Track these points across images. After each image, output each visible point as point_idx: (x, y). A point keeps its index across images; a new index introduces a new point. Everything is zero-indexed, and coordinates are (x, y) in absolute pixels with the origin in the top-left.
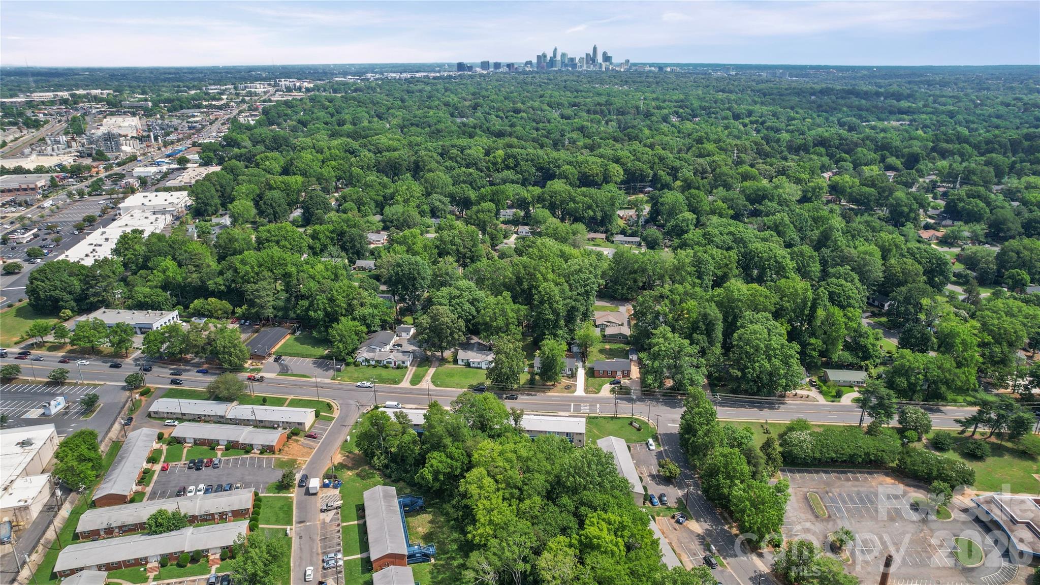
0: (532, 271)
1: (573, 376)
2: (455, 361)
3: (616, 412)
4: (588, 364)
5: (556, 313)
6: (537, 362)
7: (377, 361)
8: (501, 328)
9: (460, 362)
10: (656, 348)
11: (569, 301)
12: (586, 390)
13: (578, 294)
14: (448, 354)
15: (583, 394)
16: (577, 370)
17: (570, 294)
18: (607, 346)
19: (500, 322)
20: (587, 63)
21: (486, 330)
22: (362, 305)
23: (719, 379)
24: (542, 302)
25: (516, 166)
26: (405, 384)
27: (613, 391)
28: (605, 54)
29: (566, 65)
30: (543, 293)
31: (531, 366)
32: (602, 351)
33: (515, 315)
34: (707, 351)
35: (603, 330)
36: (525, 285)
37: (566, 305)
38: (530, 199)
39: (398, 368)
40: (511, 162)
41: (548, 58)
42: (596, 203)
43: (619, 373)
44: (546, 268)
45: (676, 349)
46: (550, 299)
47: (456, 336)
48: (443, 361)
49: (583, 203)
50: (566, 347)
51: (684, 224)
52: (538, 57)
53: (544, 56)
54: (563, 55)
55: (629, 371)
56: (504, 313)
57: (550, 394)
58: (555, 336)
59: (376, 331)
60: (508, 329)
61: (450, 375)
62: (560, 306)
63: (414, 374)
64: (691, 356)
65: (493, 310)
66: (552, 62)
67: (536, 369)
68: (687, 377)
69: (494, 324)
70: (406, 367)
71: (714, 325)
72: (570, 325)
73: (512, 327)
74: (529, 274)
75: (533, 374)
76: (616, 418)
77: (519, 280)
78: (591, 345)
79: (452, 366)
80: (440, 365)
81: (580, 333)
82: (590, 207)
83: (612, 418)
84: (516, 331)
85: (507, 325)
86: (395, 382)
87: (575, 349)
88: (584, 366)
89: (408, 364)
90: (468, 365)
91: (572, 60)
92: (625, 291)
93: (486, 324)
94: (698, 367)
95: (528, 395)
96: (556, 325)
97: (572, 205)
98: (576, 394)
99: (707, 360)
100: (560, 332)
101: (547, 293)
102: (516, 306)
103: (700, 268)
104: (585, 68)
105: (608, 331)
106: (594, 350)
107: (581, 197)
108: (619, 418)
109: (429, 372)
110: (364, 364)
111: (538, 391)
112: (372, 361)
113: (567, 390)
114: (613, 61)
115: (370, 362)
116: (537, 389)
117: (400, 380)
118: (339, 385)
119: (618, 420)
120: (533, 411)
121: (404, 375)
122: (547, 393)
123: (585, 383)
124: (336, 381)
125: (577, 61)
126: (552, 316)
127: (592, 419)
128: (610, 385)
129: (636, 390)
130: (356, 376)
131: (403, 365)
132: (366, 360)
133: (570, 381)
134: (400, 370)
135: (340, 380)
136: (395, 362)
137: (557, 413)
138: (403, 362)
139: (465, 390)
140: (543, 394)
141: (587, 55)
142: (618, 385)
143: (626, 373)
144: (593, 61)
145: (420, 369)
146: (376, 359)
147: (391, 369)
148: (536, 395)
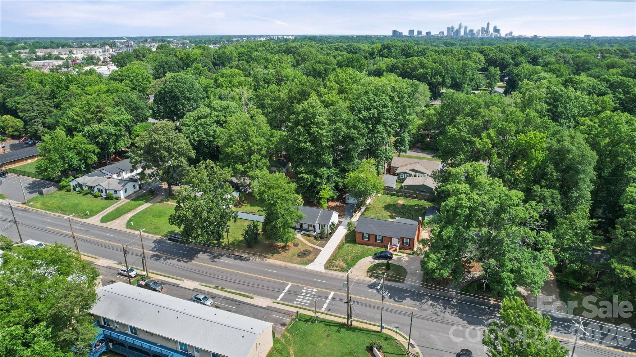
1: (324, 237)
3: (350, 316)
7: (89, 187)
10: (451, 201)
12: (330, 263)
13: (360, 120)
15: (321, 269)
18: (400, 201)
19: (237, 148)
20: (482, 33)
22: (101, 121)
23: (579, 276)
26: (95, 220)
27: (372, 270)
28: (495, 28)
29: (468, 34)
34: (559, 220)
39: (108, 198)
41: (455, 30)
43: (395, 241)
45: (493, 205)
48: (170, 195)
52: (449, 29)
53: (453, 28)
54: (466, 28)
55: (412, 241)
57: (270, 261)
63: (117, 208)
64: (523, 224)
66: (458, 32)
68: (509, 265)
70: (118, 198)
71: (577, 172)
73: (254, 157)
76: (349, 328)
80: (161, 201)
81: (357, 176)
82: (439, 73)
83: (341, 325)
85: (250, 153)
86: (86, 216)
87: (351, 200)
88: (349, 225)
89: (122, 194)
91: (472, 31)
94: (536, 247)
95: (237, 258)
98: (310, 267)
99: (557, 237)
104: (480, 36)
105: (409, 182)
107: (431, 63)
108: (355, 329)
109: (139, 208)
110: (77, 189)
111: (254, 255)
112: (85, 186)
113: (300, 259)
114: (501, 32)
115: (84, 187)
116: (255, 250)
117: (93, 213)
118: (23, 210)
119: (350, 333)
120: (216, 287)
121: (104, 208)
122: (266, 258)
123: (335, 251)
124: (24, 206)
125: (475, 32)
126: (309, 144)
127: (304, 321)
128: (373, 260)
129: (414, 274)
130: (51, 202)
131: (115, 196)
132: (79, 185)
133: (314, 244)
134: (109, 201)
135: (31, 206)
136: (106, 190)
137: (252, 298)
138: (116, 192)
139: (158, 237)
140: (258, 260)
141: (483, 28)
142: (385, 261)
143: (406, 243)
144: (487, 31)
145: (133, 202)
146: (89, 184)
147: (100, 198)
148: (248, 260)
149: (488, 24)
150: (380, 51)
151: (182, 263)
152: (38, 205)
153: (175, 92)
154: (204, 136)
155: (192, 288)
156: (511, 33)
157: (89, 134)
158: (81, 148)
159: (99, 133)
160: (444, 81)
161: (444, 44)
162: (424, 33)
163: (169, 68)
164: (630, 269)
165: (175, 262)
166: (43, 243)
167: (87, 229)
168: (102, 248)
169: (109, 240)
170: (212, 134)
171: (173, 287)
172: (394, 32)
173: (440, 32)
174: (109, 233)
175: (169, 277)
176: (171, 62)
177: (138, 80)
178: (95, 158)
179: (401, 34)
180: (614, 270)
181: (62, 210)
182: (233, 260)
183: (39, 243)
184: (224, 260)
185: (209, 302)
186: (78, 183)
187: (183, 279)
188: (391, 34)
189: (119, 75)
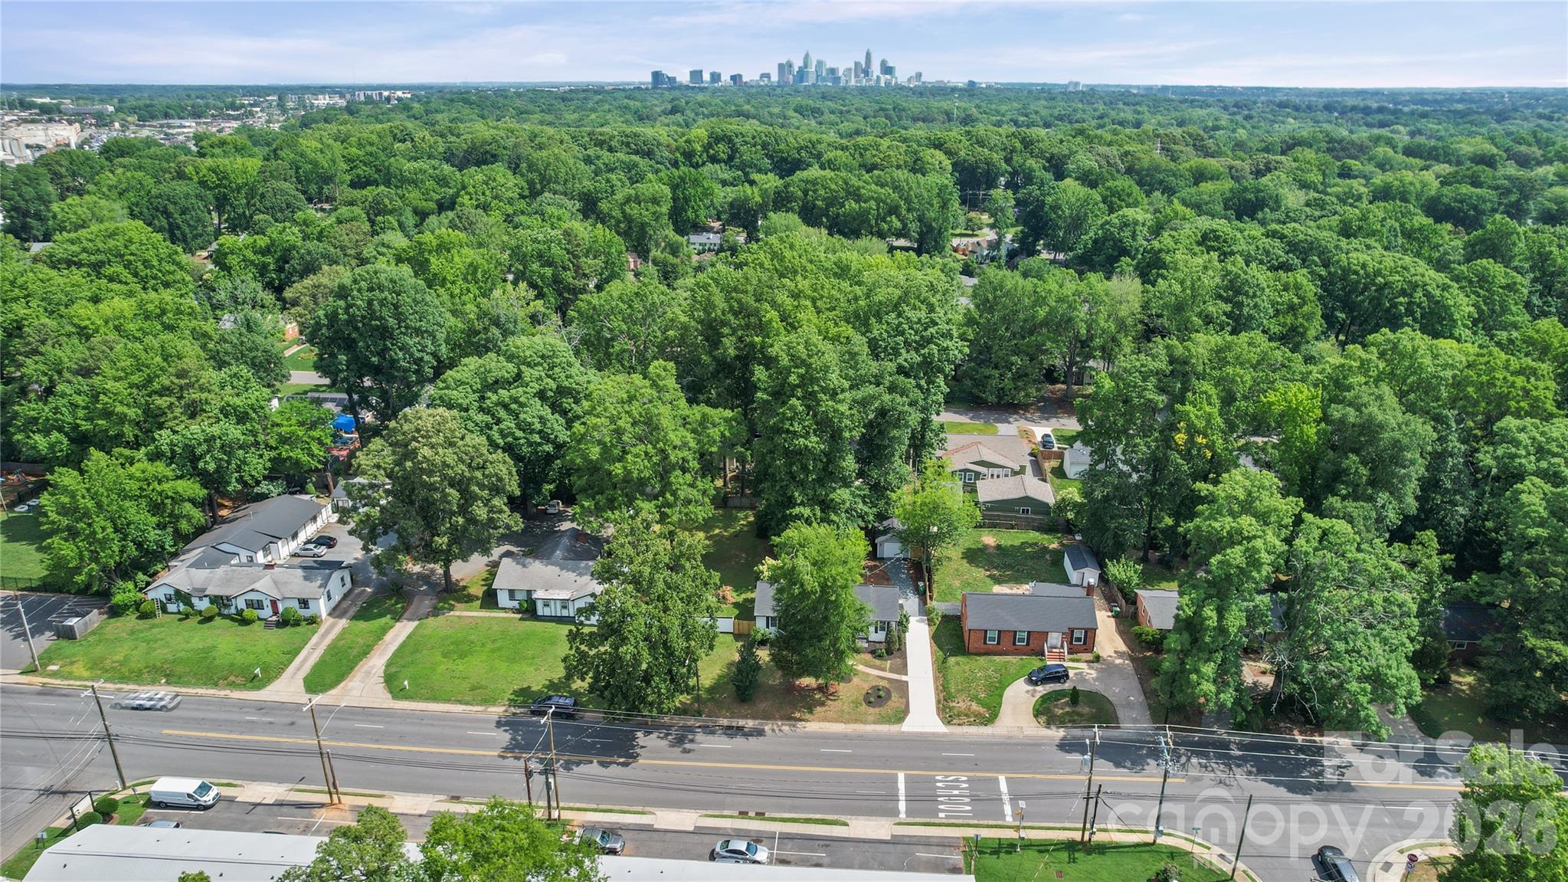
0: (749, 300)
1: (892, 648)
2: (490, 599)
3: (1089, 823)
4: (940, 606)
5: (827, 427)
6: (765, 599)
7: (216, 600)
8: (642, 483)
9: (503, 599)
11: (871, 389)
12: (947, 711)
14: (468, 570)
15: (934, 725)
16: (903, 624)
17: (874, 367)
18: (989, 539)
19: (638, 463)
20: (856, 76)
21: (590, 490)
22: (194, 411)
24: (781, 394)
25: (731, 158)
26: (287, 688)
27: (1044, 711)
28: (883, 63)
29: (824, 79)
30: (785, 361)
31: (745, 611)
32: (973, 556)
33: (689, 437)
35: (970, 488)
36: (729, 347)
37: (864, 403)
38: (758, 199)
39: (284, 623)
40: (722, 149)
41: (797, 69)
42: (908, 201)
43: (1055, 638)
44: (796, 296)
46: (807, 380)
47: (480, 512)
48: (450, 592)
49: (878, 200)
50: (862, 547)
51: (1127, 233)
52: (781, 66)
53: (790, 65)
54: (820, 63)
55: (1090, 634)
56: (650, 428)
57: (813, 726)
58: (827, 506)
59: (263, 497)
60: (666, 486)
61: (459, 649)
62: (843, 409)
63: (332, 647)
65: (613, 420)
66: (802, 74)
67: (760, 624)
69: (617, 469)
70: (313, 621)
72: (875, 473)
73: (677, 478)
74: (742, 311)
75: (749, 642)
76: (1089, 848)
77: (712, 332)
78: (940, 537)
79: (473, 613)
80: (436, 612)
81: (904, 497)
82: (894, 210)
83: (1071, 846)
84: (694, 494)
85: (664, 471)
86: (254, 682)
87: (890, 549)
88: (925, 612)
89: (322, 608)
90: (529, 609)
91: (833, 71)
92: (1008, 383)
93: (593, 468)
95: (732, 731)
96: (829, 473)
97: (851, 205)
98: (909, 725)
100: (842, 494)
101: (796, 361)
102: (696, 412)
103: (1239, 305)
104: (853, 82)
105: (988, 491)
106: (949, 558)
107: (873, 187)
108: (1102, 849)
109: (388, 637)
110: (172, 608)
111: (767, 716)
112: (201, 598)
113: (877, 710)
114: (897, 73)
115: (195, 601)
116: (763, 706)
117: (271, 673)
118: (40, 694)
119: (1096, 859)
120: (743, 814)
121: (295, 653)
122: (800, 720)
123: (936, 679)
124: (37, 680)
125: (840, 74)
126: (814, 439)
127: (992, 853)
128: (1030, 688)
129: (1129, 705)
130: (119, 657)
131: (304, 613)
132: (181, 596)
133: (883, 670)
134: (288, 630)
135: (54, 675)
136: (274, 603)
137: (846, 824)
138: (304, 603)
139: (497, 711)
140: (786, 728)
141: (857, 64)
142: (1057, 687)
143: (1079, 639)
144: (866, 72)
145: (362, 625)
146: (212, 591)
147: (257, 626)
148: (760, 733)
149: (868, 55)
150: (707, 147)
151: (614, 770)
152: (79, 669)
153: (381, 318)
154: (519, 434)
155: (691, 829)
156: (919, 75)
157: (173, 452)
158: (160, 494)
159: (204, 447)
160: (905, 226)
161: (796, 111)
162: (726, 78)
163: (183, 213)
164: (1558, 645)
165: (593, 768)
166: (207, 781)
167: (288, 720)
168: (372, 766)
169: (377, 741)
170: (538, 426)
171: (643, 835)
172: (657, 75)
173: (763, 76)
174: (362, 721)
175: (611, 811)
176: (187, 196)
177: (146, 264)
178: (197, 515)
179: (672, 80)
180: (1532, 651)
181: (167, 676)
182: (724, 738)
183: (196, 783)
184: (705, 742)
185: (762, 854)
186: (178, 592)
187: (651, 809)
188: (649, 79)
189: (84, 250)
